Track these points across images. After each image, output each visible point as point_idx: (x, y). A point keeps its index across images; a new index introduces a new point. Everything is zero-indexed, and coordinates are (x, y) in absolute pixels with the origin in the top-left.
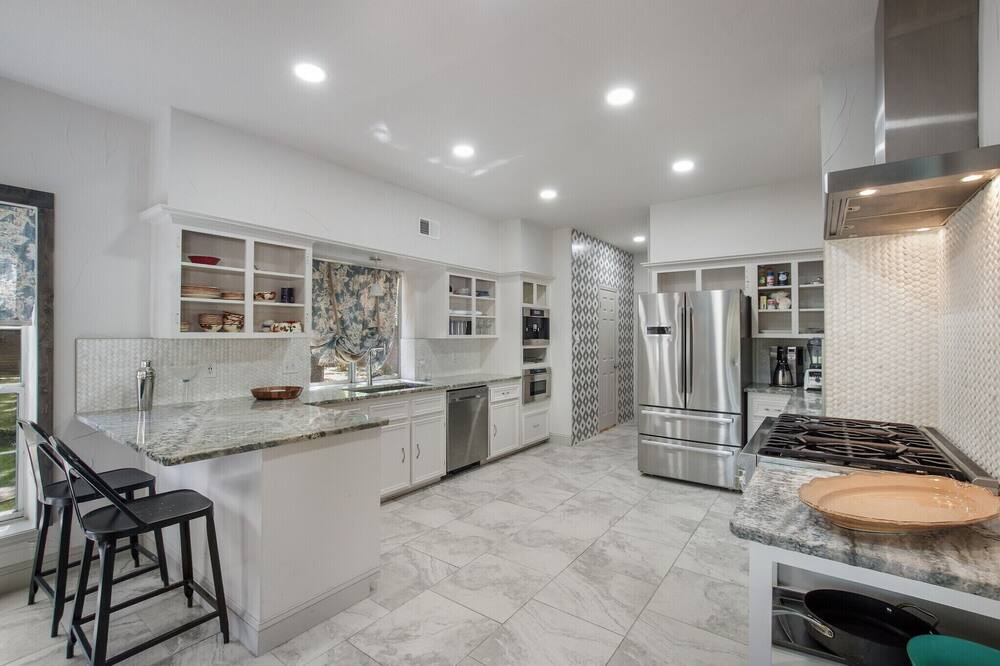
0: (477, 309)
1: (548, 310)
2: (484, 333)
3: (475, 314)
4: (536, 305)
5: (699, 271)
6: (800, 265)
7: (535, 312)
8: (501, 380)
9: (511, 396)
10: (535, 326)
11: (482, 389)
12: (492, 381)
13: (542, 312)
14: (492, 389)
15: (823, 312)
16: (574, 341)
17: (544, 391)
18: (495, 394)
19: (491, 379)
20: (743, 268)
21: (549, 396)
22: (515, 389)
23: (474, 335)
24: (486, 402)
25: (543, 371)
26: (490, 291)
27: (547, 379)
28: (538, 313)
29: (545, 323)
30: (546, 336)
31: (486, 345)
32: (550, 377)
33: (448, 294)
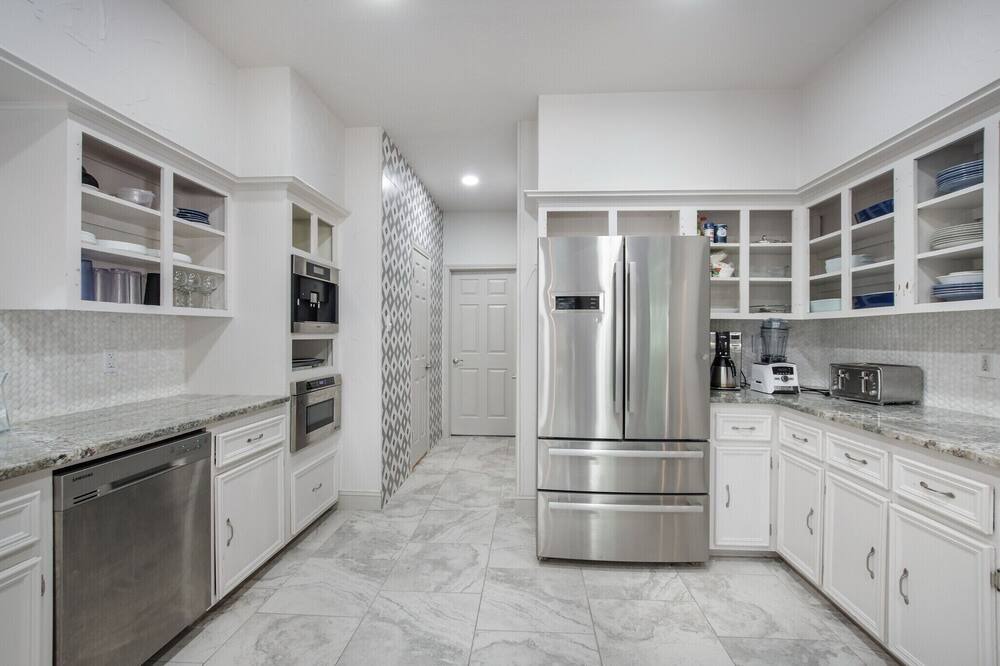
0: (177, 248)
1: (337, 270)
2: (198, 305)
3: (169, 258)
4: (315, 254)
5: (613, 211)
6: (753, 214)
7: (316, 270)
8: (244, 412)
9: (265, 443)
10: (314, 298)
11: (194, 439)
12: (221, 418)
13: (327, 271)
14: (221, 435)
15: (790, 283)
16: (385, 327)
17: (330, 420)
18: (228, 446)
19: (216, 412)
20: (677, 212)
21: (338, 428)
22: (276, 425)
23: (168, 305)
24: (207, 471)
25: (329, 381)
26: (213, 216)
27: (336, 397)
28: (321, 272)
29: (331, 291)
30: (333, 318)
31: (199, 334)
32: (340, 392)
33: (75, 188)
